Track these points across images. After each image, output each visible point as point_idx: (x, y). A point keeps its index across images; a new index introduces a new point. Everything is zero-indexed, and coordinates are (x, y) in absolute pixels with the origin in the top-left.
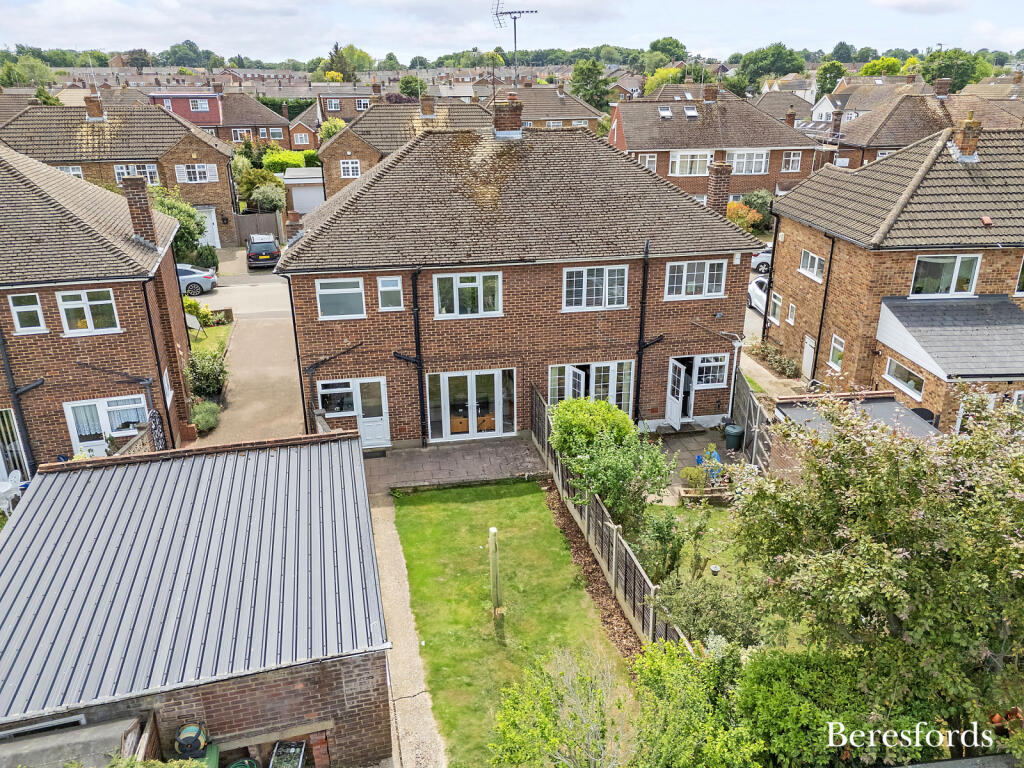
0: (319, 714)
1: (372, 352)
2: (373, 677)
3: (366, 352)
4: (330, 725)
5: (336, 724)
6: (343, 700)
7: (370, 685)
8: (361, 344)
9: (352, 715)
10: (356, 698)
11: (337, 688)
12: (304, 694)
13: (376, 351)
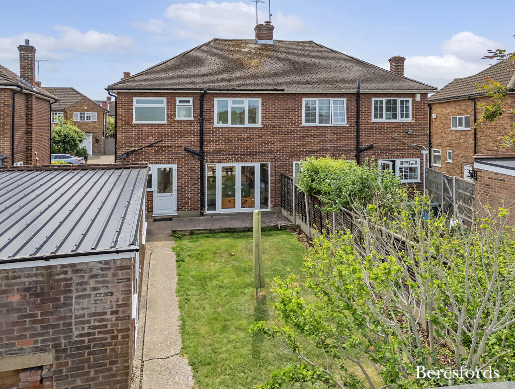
0: (36, 342)
1: (168, 146)
2: (112, 294)
3: (165, 147)
4: (48, 358)
5: (57, 358)
6: (70, 324)
7: (108, 304)
8: (161, 141)
9: (79, 347)
10: (88, 322)
11: (65, 305)
12: (20, 310)
13: (171, 146)
